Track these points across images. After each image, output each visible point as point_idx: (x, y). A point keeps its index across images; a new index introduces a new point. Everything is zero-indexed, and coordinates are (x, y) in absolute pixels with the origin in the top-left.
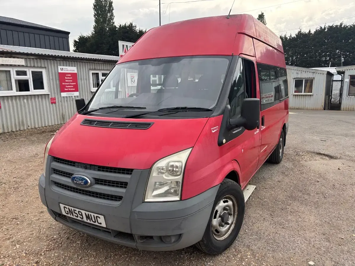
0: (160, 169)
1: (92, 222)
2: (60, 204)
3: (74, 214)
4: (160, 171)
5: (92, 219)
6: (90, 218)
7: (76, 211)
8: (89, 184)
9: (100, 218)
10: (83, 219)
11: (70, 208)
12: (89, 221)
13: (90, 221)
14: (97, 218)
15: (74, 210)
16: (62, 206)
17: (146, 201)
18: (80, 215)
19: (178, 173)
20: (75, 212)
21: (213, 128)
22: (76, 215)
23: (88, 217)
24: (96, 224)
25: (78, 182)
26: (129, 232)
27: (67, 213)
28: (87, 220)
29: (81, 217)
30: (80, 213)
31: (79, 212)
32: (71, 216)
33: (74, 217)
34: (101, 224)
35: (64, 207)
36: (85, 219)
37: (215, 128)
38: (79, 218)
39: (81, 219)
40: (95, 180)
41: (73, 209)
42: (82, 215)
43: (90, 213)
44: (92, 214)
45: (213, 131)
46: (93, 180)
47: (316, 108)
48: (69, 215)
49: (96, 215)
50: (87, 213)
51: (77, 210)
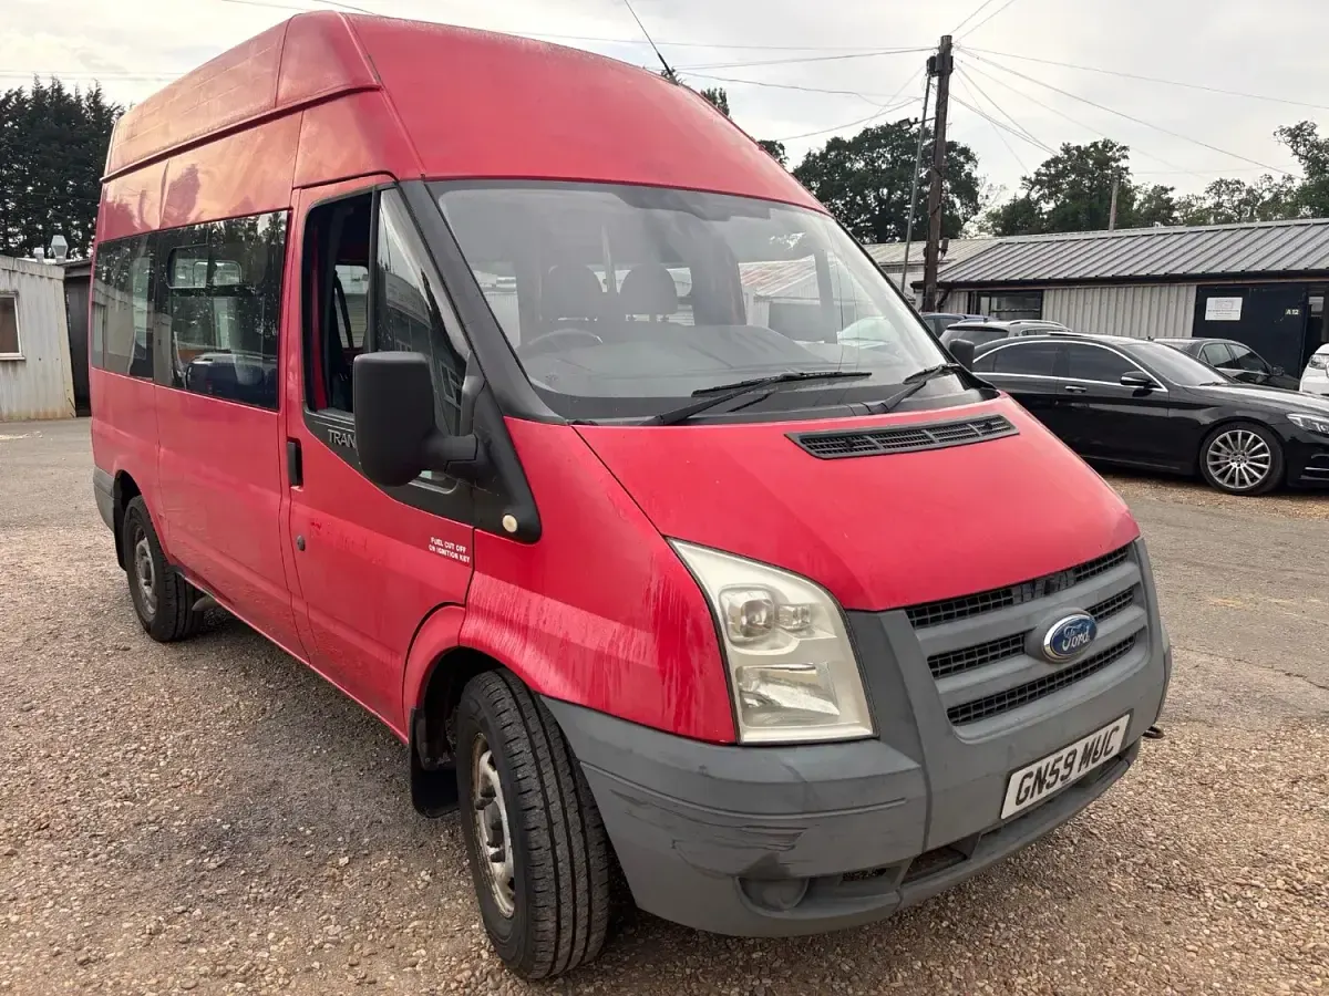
1: (1088, 768)
2: (1013, 776)
3: (1047, 780)
6: (1094, 751)
9: (1118, 730)
10: (1069, 777)
12: (1081, 772)
13: (1087, 765)
14: (1112, 734)
16: (1016, 780)
18: (1067, 766)
20: (1057, 765)
22: (1053, 779)
23: (1087, 756)
27: (1024, 795)
29: (1068, 771)
35: (1025, 777)
36: (1074, 773)
42: (1072, 762)
47: (46, 414)
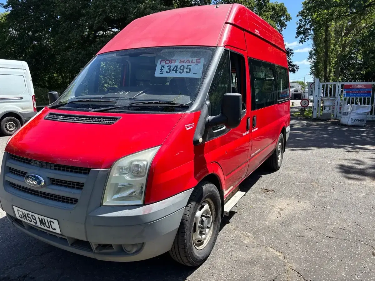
0: (122, 168)
1: (46, 228)
2: (14, 207)
3: (28, 218)
4: (122, 170)
5: (45, 224)
6: (44, 223)
7: (29, 214)
8: (43, 184)
9: (53, 223)
10: (37, 224)
11: (24, 211)
12: (42, 227)
13: (44, 226)
14: (51, 223)
15: (28, 214)
16: (16, 209)
17: (104, 204)
18: (33, 219)
19: (142, 174)
20: (29, 216)
21: (187, 125)
22: (30, 220)
23: (42, 222)
24: (51, 229)
25: (31, 182)
26: (85, 239)
27: (21, 216)
28: (41, 225)
29: (35, 222)
30: (34, 218)
31: (32, 216)
32: (25, 221)
33: (28, 222)
34: (55, 229)
35: (18, 210)
36: (39, 224)
37: (190, 125)
38: (33, 223)
39: (34, 224)
40: (51, 180)
41: (26, 212)
42: (35, 219)
43: (43, 217)
44: (46, 219)
45: (188, 128)
46: (47, 180)
48: (23, 219)
49: (49, 220)
50: (40, 217)
51: (31, 214)
